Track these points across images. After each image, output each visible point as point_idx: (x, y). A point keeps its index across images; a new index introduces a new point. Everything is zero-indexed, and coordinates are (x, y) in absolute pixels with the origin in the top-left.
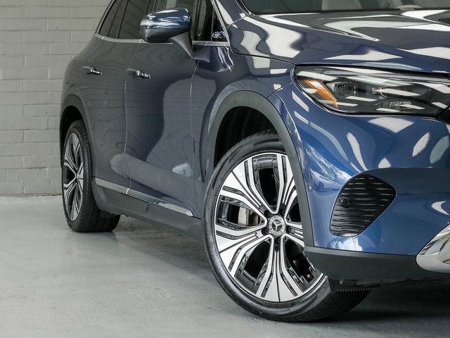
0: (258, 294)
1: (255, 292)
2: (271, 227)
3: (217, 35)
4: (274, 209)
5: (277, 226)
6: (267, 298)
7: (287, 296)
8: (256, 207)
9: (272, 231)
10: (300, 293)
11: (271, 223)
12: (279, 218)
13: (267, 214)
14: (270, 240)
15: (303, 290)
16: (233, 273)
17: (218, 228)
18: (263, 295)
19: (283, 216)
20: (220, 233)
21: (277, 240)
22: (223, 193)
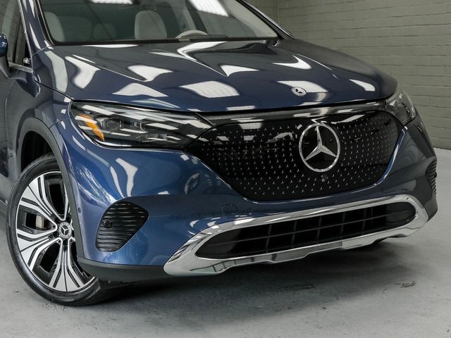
0: (51, 285)
1: (48, 283)
2: (60, 231)
3: (26, 61)
4: (63, 217)
5: (65, 230)
6: (57, 288)
7: (72, 287)
8: (48, 215)
9: (61, 235)
10: (82, 285)
11: (60, 228)
12: (67, 224)
13: (57, 221)
14: (60, 241)
15: (85, 283)
16: (31, 267)
17: (18, 231)
18: (55, 286)
19: (69, 222)
20: (20, 236)
21: (65, 242)
22: (21, 203)
